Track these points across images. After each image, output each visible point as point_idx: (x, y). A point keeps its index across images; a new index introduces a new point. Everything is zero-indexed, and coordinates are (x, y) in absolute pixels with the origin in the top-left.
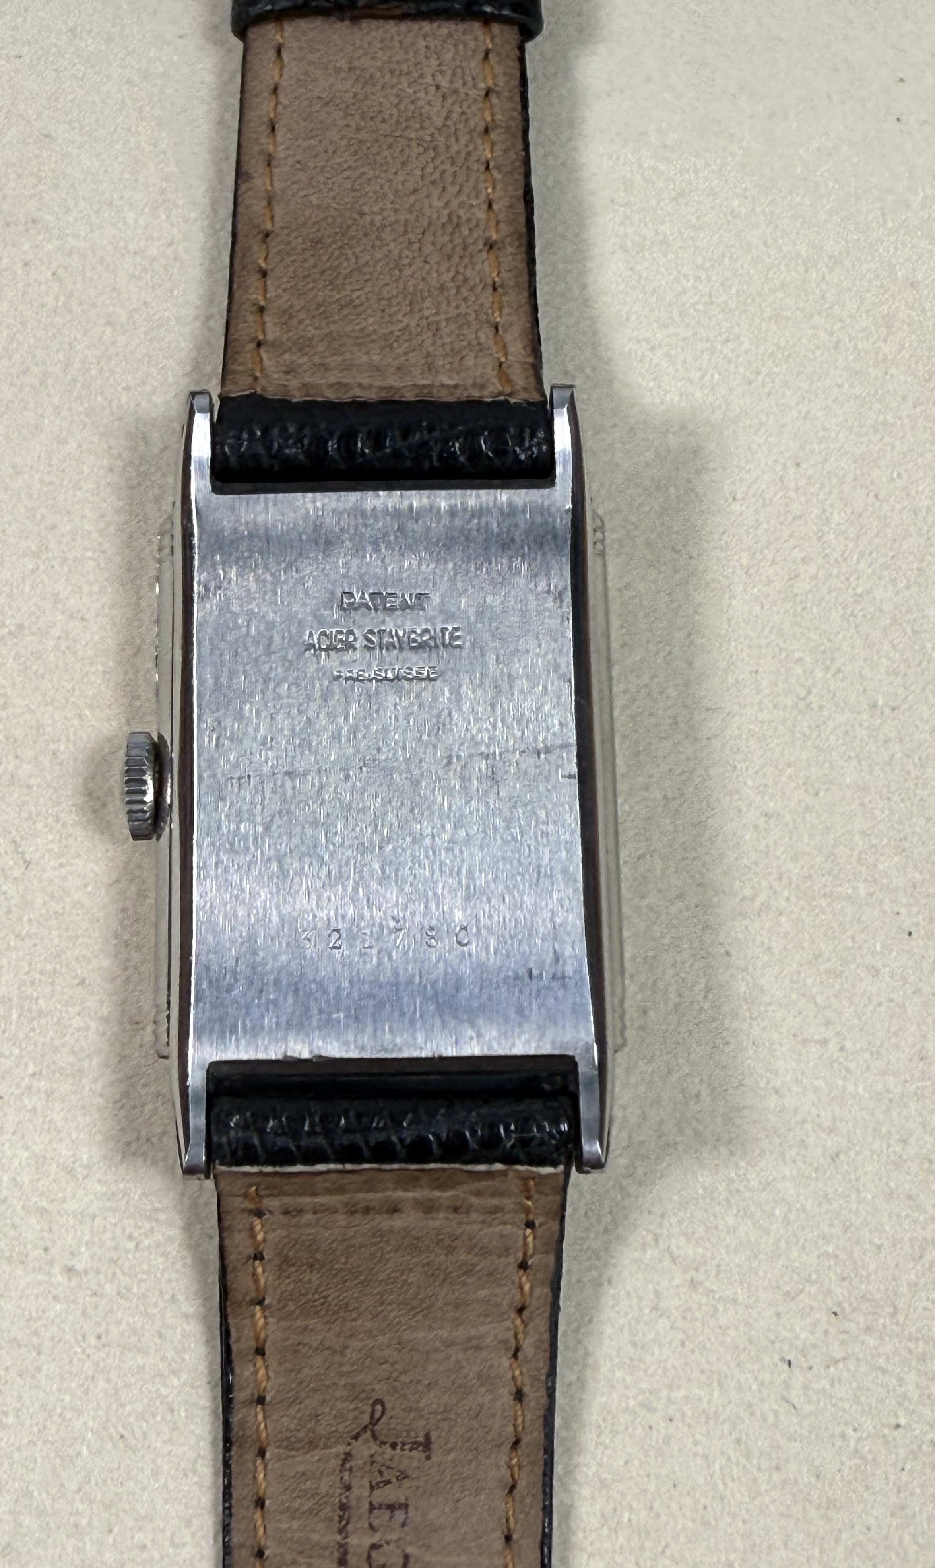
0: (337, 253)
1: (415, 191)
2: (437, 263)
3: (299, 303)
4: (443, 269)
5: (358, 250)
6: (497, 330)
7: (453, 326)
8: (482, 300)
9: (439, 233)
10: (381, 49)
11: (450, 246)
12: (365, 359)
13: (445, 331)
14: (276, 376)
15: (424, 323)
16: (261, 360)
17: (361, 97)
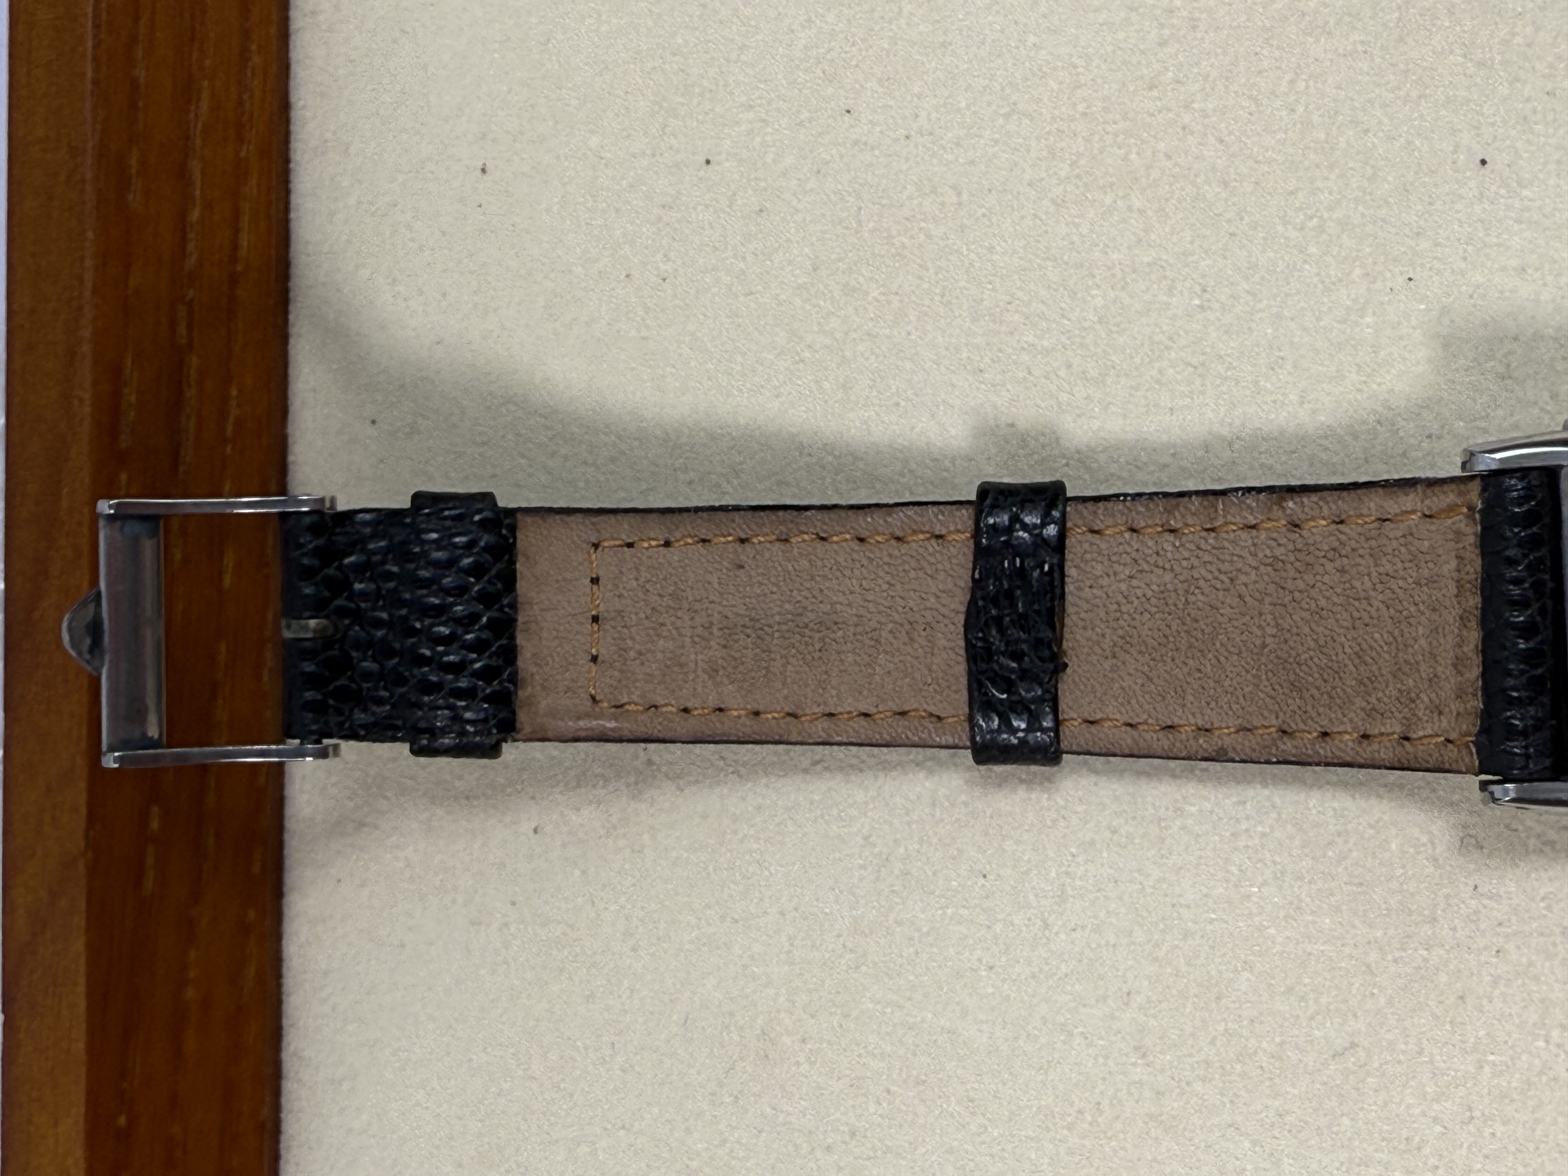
0: (1304, 667)
1: (1240, 596)
2: (1315, 575)
3: (1359, 702)
4: (1321, 570)
5: (1301, 649)
6: (1387, 520)
7: (1384, 561)
8: (1354, 535)
9: (1284, 574)
10: (1093, 629)
11: (1298, 564)
12: (1423, 642)
13: (1388, 567)
14: (1444, 724)
15: (1379, 587)
16: (1425, 737)
17: (1143, 649)
